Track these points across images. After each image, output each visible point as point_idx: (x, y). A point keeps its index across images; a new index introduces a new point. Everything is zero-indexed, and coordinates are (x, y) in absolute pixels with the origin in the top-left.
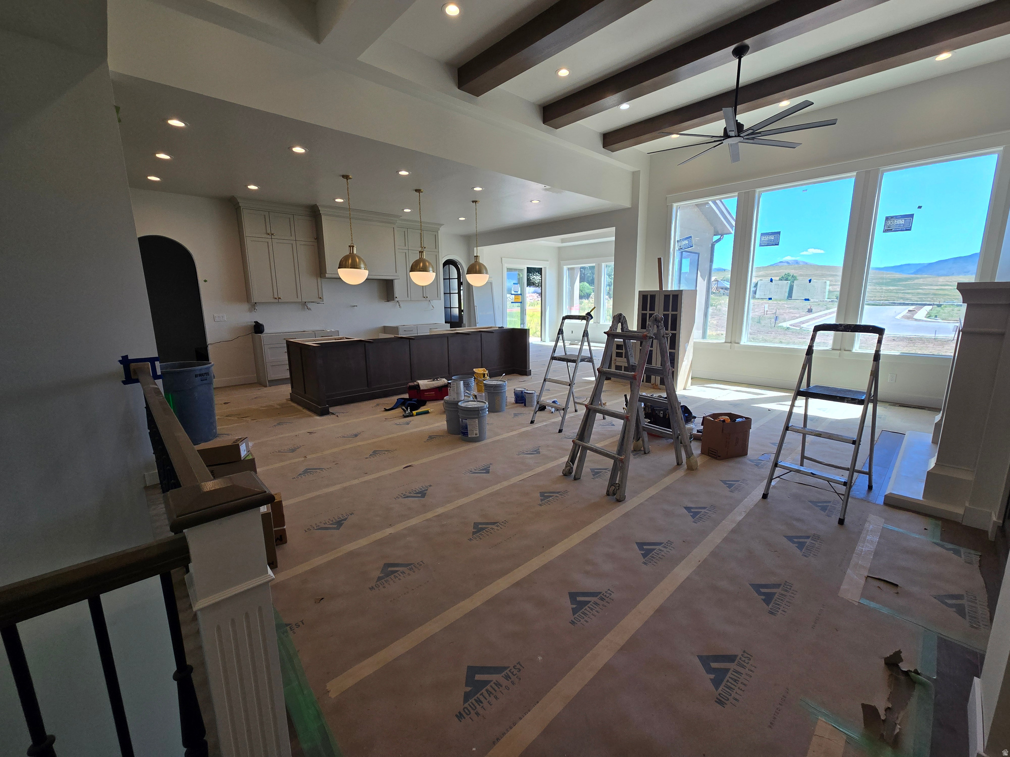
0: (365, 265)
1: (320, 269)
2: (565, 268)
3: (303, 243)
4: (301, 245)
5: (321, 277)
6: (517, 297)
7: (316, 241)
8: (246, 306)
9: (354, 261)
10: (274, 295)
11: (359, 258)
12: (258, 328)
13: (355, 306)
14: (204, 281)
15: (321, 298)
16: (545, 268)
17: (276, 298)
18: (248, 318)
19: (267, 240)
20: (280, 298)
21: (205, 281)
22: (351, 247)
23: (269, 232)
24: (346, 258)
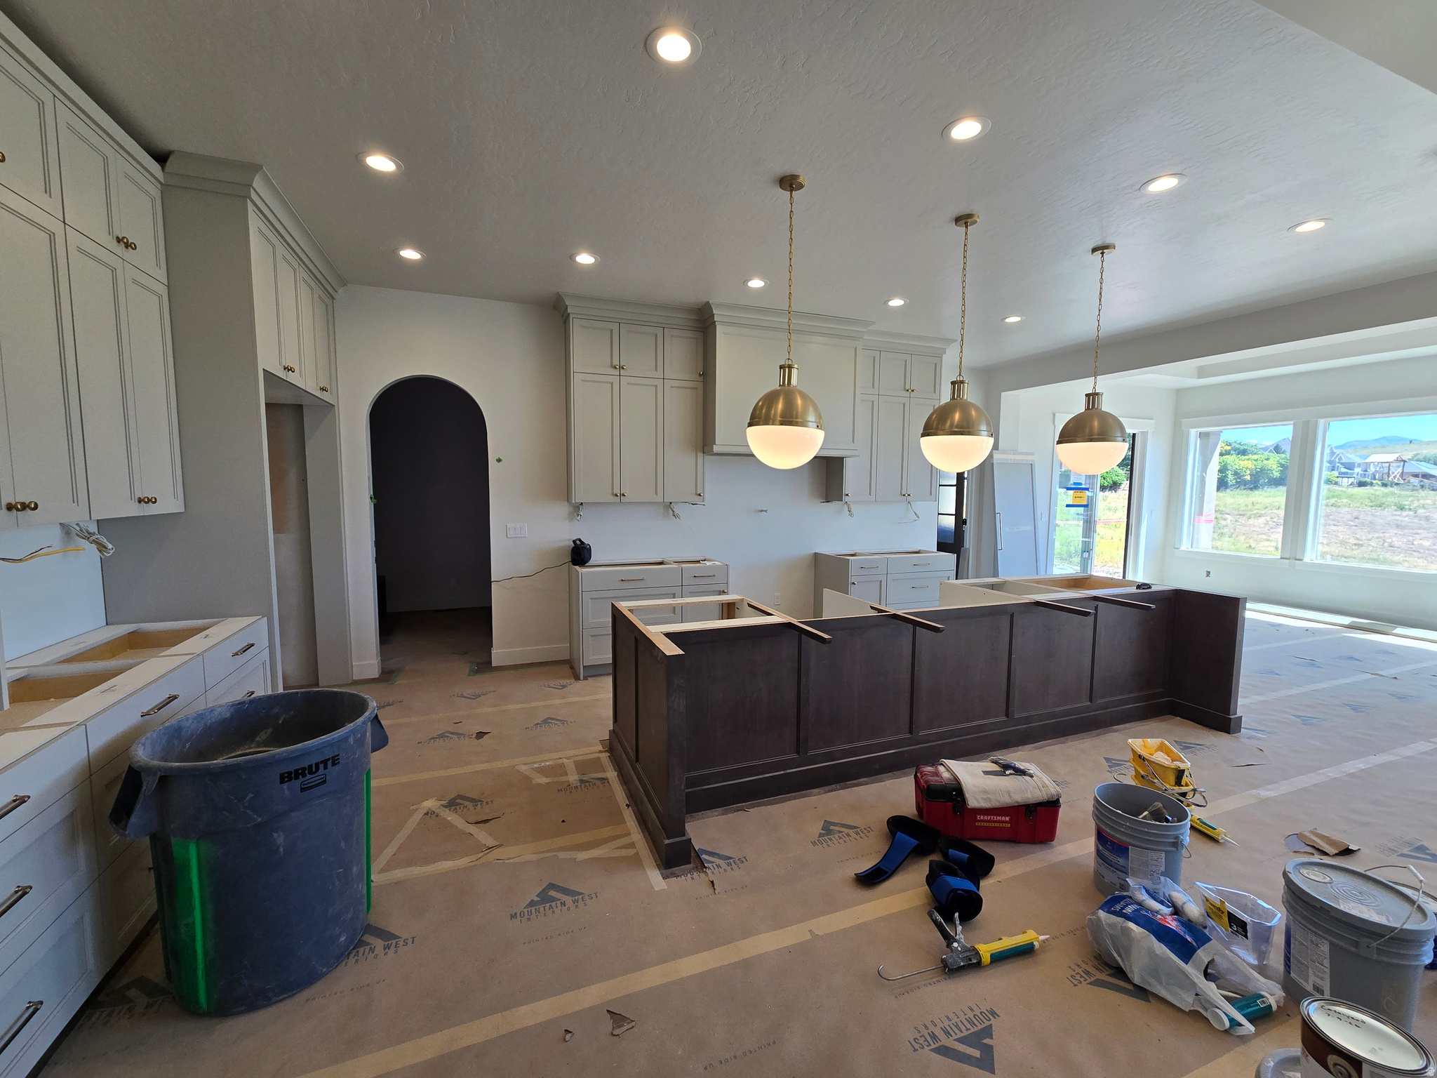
0: (819, 416)
1: (704, 438)
2: (1194, 433)
3: (676, 383)
4: (672, 387)
5: (704, 453)
6: (1079, 494)
7: (701, 379)
8: (564, 509)
9: (790, 404)
10: (613, 489)
11: (804, 396)
12: (580, 554)
13: (762, 511)
14: (497, 460)
15: (700, 495)
16: (1145, 434)
17: (617, 495)
18: (563, 533)
19: (610, 379)
20: (624, 495)
21: (499, 460)
22: (786, 368)
23: (616, 362)
24: (770, 399)
